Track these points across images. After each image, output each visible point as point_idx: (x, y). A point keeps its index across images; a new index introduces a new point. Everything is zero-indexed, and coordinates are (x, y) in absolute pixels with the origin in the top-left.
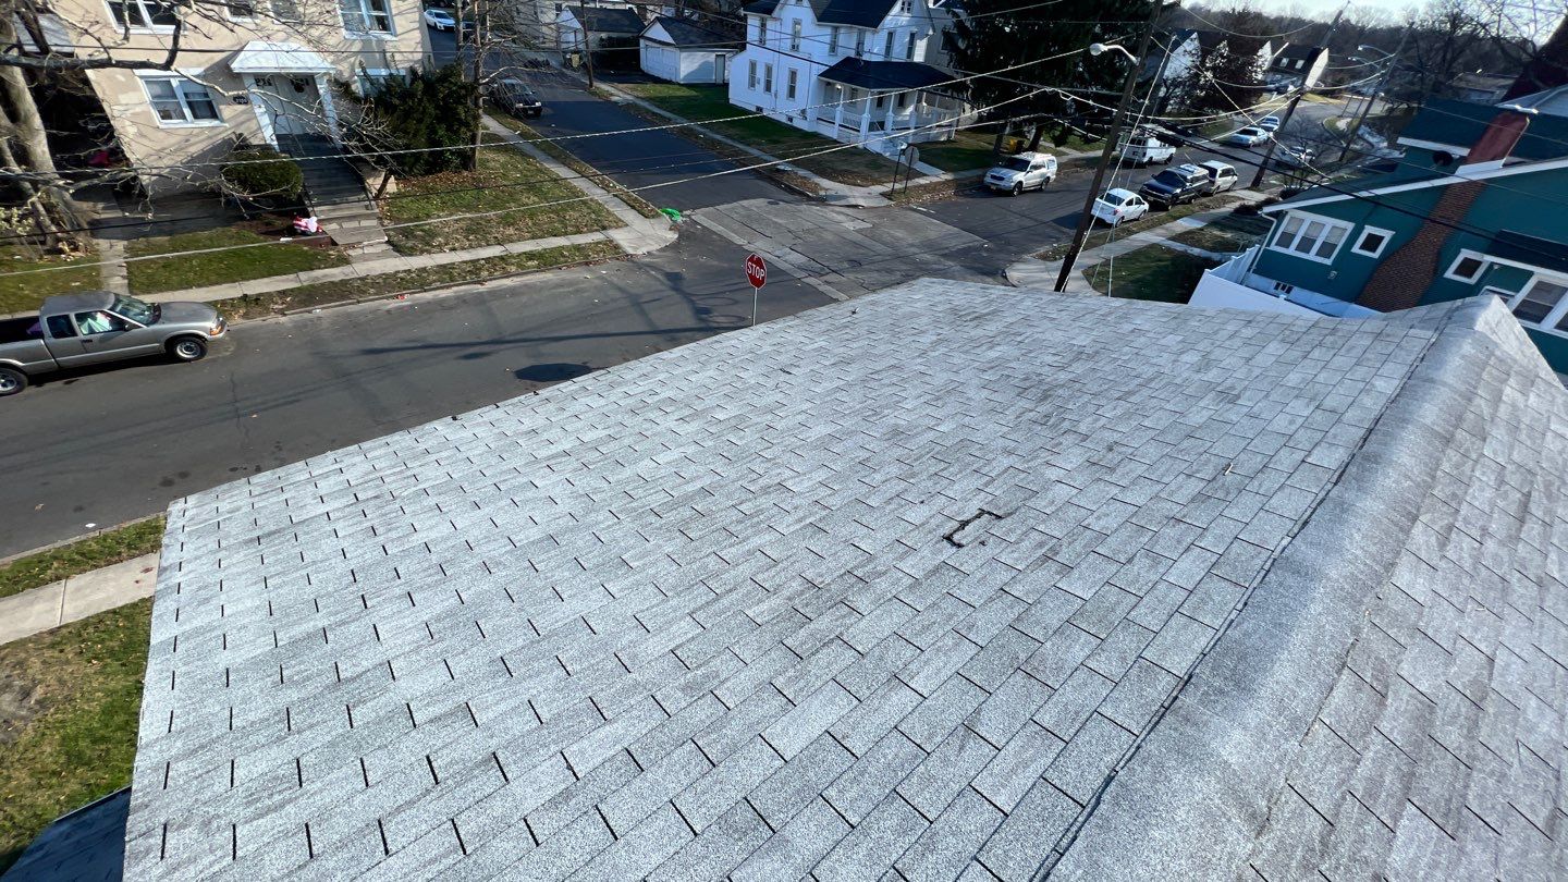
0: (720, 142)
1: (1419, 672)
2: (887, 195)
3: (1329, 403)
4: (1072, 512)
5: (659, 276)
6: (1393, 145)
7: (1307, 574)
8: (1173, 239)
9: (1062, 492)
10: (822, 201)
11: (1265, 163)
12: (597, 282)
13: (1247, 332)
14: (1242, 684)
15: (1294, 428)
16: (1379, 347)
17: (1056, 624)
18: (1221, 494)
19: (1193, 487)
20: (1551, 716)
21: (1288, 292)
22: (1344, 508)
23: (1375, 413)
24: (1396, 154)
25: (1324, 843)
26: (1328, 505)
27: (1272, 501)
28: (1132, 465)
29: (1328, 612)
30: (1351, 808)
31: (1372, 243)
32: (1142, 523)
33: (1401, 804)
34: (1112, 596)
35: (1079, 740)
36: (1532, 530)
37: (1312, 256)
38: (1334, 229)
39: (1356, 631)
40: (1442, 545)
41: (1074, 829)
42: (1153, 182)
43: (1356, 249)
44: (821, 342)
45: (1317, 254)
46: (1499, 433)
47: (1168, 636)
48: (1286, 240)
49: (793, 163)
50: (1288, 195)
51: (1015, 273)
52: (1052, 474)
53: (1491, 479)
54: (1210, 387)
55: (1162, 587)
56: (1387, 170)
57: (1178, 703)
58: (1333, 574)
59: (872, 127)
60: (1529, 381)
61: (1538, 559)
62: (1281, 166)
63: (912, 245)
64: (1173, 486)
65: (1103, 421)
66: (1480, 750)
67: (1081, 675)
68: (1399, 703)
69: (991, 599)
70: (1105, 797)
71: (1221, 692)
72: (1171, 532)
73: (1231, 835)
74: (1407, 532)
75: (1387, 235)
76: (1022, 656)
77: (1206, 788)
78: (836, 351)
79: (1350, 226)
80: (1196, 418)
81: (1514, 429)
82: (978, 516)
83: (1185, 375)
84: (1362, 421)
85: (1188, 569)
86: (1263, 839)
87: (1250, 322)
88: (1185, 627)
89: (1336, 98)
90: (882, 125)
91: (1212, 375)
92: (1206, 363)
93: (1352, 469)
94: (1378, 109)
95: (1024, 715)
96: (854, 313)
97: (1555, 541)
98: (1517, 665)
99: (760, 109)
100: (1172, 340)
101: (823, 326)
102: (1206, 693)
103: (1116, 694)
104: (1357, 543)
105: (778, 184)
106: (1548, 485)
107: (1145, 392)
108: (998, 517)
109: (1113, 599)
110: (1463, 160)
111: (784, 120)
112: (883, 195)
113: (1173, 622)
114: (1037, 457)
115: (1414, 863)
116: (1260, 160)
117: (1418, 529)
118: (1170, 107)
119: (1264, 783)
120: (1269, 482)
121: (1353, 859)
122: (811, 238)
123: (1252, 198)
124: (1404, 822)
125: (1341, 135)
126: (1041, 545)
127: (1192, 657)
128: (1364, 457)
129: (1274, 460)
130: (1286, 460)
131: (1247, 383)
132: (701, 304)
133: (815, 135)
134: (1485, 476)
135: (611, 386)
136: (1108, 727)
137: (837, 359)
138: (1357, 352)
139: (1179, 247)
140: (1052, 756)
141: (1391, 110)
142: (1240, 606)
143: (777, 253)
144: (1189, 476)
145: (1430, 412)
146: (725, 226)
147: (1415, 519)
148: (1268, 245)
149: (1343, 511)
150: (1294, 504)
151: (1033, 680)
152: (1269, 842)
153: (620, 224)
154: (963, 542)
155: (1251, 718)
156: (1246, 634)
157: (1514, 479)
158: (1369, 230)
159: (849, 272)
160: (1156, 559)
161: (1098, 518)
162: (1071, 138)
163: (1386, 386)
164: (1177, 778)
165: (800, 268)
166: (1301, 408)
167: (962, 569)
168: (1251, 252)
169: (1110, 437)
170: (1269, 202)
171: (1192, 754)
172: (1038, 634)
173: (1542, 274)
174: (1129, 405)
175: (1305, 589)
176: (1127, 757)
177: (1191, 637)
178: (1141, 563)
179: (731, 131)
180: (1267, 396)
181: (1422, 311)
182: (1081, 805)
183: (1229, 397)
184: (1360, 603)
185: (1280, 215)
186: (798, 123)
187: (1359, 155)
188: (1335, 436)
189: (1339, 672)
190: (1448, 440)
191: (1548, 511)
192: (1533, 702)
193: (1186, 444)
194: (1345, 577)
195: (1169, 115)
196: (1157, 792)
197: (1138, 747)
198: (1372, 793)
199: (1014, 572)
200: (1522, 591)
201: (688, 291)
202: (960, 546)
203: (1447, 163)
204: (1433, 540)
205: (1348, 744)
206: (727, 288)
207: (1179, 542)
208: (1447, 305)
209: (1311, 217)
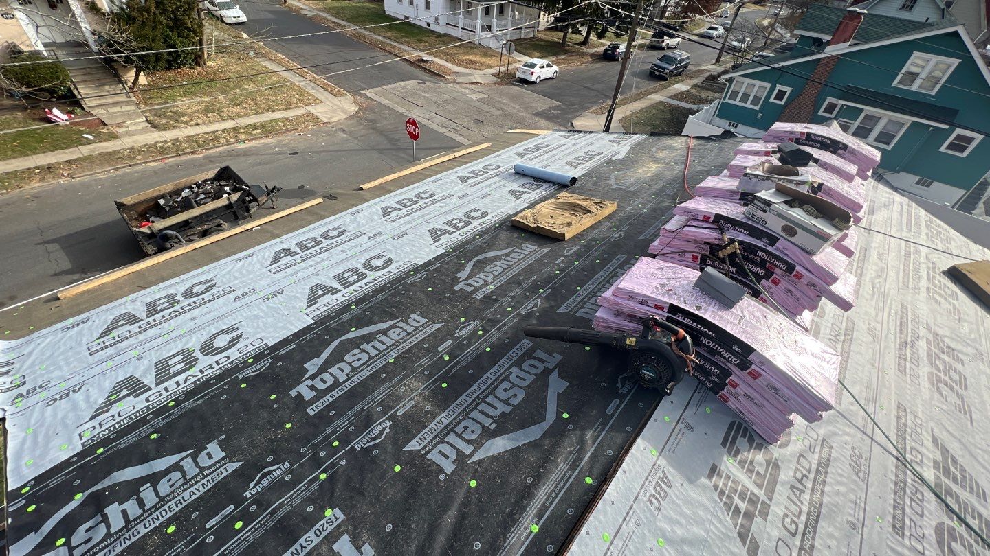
0: (381, 42)
2: (497, 75)
5: (348, 137)
8: (671, 97)
10: (454, 80)
11: (723, 48)
21: (736, 127)
24: (794, 41)
31: (780, 95)
37: (748, 105)
38: (759, 87)
43: (772, 100)
45: (751, 104)
48: (734, 95)
49: (431, 54)
50: (735, 68)
51: (579, 123)
56: (789, 51)
59: (483, 29)
62: (733, 49)
63: (514, 108)
75: (788, 90)
79: (768, 85)
89: (762, 6)
90: (489, 27)
94: (786, 12)
99: (406, 18)
105: (424, 69)
110: (828, 43)
111: (424, 25)
112: (493, 75)
122: (449, 106)
123: (717, 69)
125: (764, 29)
133: (446, 35)
139: (675, 102)
141: (793, 13)
143: (427, 117)
146: (391, 100)
153: (317, 101)
158: (779, 87)
159: (475, 128)
165: (443, 127)
168: (715, 103)
173: (868, 110)
179: (389, 34)
186: (433, 27)
203: (820, 45)
209: (747, 81)
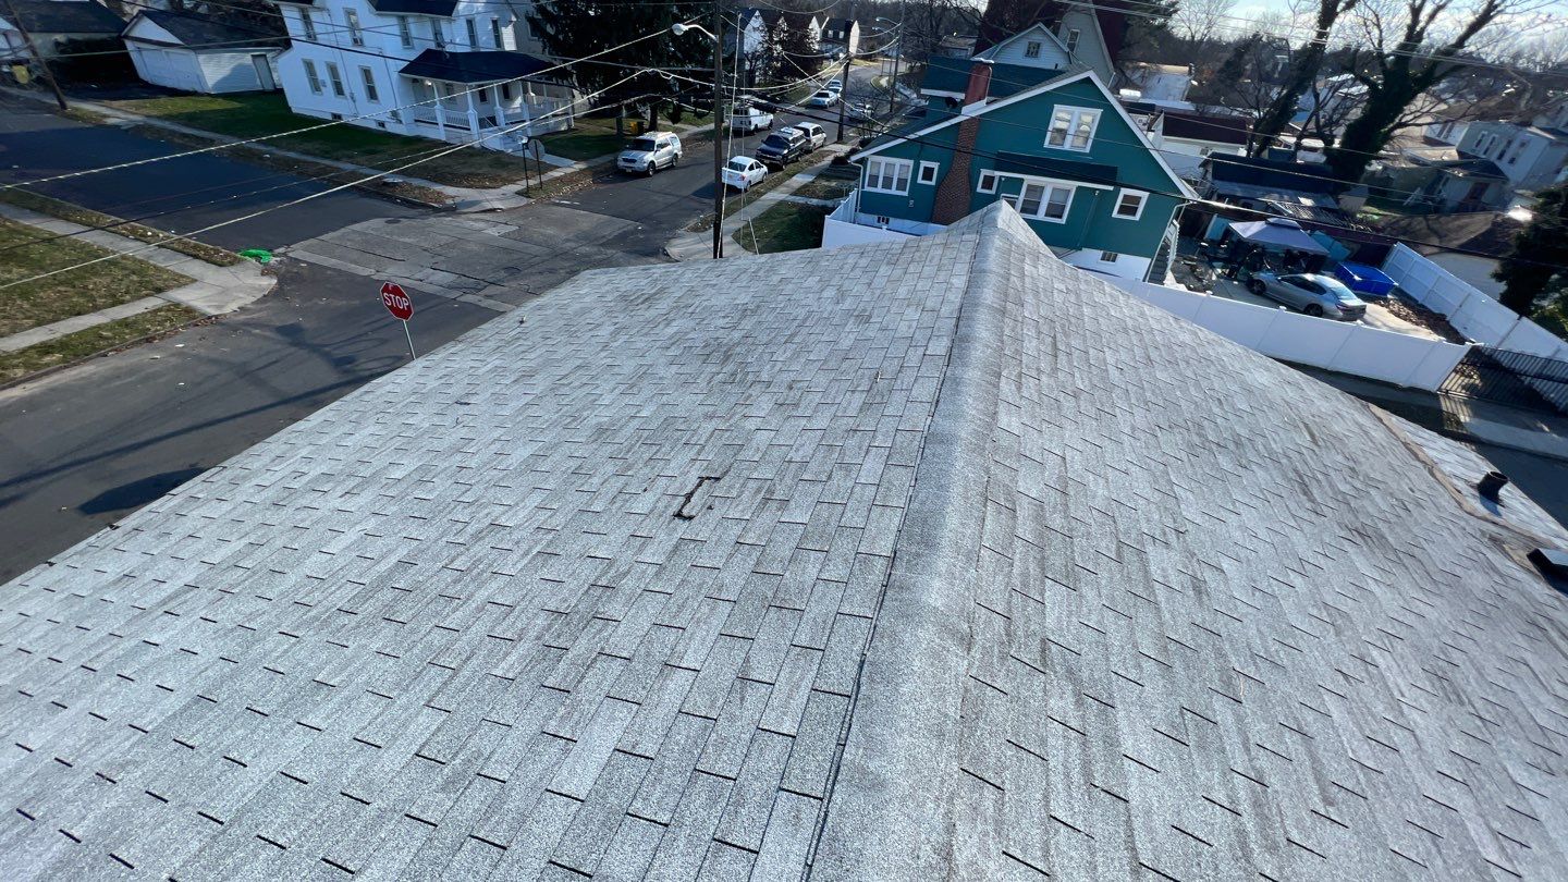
0: (297, 161)
1: (1030, 485)
2: (525, 193)
3: (929, 304)
4: (776, 453)
5: (268, 334)
6: (921, 96)
7: (946, 440)
8: (794, 194)
9: (763, 438)
10: (452, 210)
11: (841, 119)
12: (174, 360)
13: (863, 262)
14: (929, 543)
15: (912, 330)
16: (948, 252)
17: (788, 554)
18: (878, 399)
19: (858, 399)
20: (1101, 482)
21: (887, 223)
22: (957, 381)
23: (957, 306)
24: (924, 103)
25: (1008, 635)
26: (948, 384)
27: (913, 392)
28: (811, 397)
29: (969, 463)
30: (1017, 599)
31: (928, 173)
32: (830, 442)
33: (1043, 582)
34: (824, 511)
35: (832, 644)
36: (1062, 358)
37: (894, 191)
38: (901, 166)
39: (987, 470)
40: (1019, 389)
41: (847, 719)
42: (764, 146)
43: (920, 181)
44: (494, 361)
45: (897, 189)
46: (1029, 298)
47: (872, 527)
48: (874, 180)
49: (402, 173)
50: (865, 144)
51: (674, 249)
52: (751, 425)
53: (1033, 333)
54: (849, 313)
55: (858, 489)
56: (921, 116)
57: (893, 577)
58: (963, 435)
59: (482, 124)
60: (1036, 257)
61: (1069, 377)
62: (854, 121)
63: (568, 240)
64: (844, 404)
65: (779, 365)
66: (1074, 523)
67: (820, 587)
68: (1025, 511)
69: (731, 555)
70: (863, 679)
71: (918, 555)
72: (852, 442)
73: (953, 661)
74: (997, 386)
75: (935, 165)
76: (770, 594)
77: (927, 634)
78: (515, 366)
79: (911, 163)
80: (846, 343)
81: (1036, 293)
82: (700, 485)
83: (829, 309)
84: (951, 314)
85: (871, 468)
86: (972, 653)
87: (863, 253)
88: (882, 514)
89: (873, 61)
90: (493, 121)
91: (847, 304)
92: (841, 296)
93: (955, 351)
94: (903, 68)
95: (784, 644)
96: (522, 322)
97: (1075, 364)
98: (1078, 457)
99: (337, 117)
100: (812, 281)
101: (492, 344)
102: (909, 561)
103: (848, 591)
104: (971, 405)
105: (391, 199)
106: (1063, 326)
107: (804, 331)
108: (717, 479)
109: (826, 514)
110: (963, 103)
111: (374, 126)
112: (519, 193)
113: (873, 515)
114: (734, 414)
115: (1059, 619)
116: (837, 118)
117: (1003, 380)
118: (757, 79)
119: (962, 610)
120: (907, 378)
121: (1027, 636)
122: (454, 253)
123: (842, 149)
124: (1047, 594)
125: (885, 91)
126: (758, 490)
127: (892, 537)
128: (960, 340)
129: (906, 359)
130: (914, 357)
131: (872, 303)
132: (339, 353)
133: (418, 139)
134: (1030, 332)
135: (234, 483)
136: (850, 622)
137: (517, 375)
138: (936, 261)
139: (800, 200)
140: (815, 668)
141: (911, 68)
142: (913, 482)
143: (418, 276)
144: (853, 392)
145: (989, 295)
146: (339, 258)
147: (999, 375)
148: (863, 187)
149: (958, 384)
150: (925, 390)
151: (784, 611)
152: (976, 653)
153: (182, 281)
154: (693, 513)
155: (942, 566)
156: (923, 503)
157: (1045, 329)
158: (924, 164)
159: (508, 281)
160: (846, 467)
161: (797, 450)
162: (684, 115)
163: (960, 282)
164: (907, 638)
165: (450, 287)
166: (912, 314)
167: (698, 538)
168: (853, 194)
169: (787, 378)
170: (853, 152)
171: (911, 614)
172: (776, 568)
173: (1029, 179)
174: (795, 346)
175: (950, 453)
176: (869, 639)
177: (887, 521)
178: (838, 475)
179: (308, 146)
180: (888, 311)
181: (966, 220)
182: (848, 696)
183: (864, 318)
184: (984, 449)
185: (863, 161)
186: (392, 128)
187: (902, 106)
188: (939, 329)
189: (985, 506)
190: (1003, 312)
191: (1068, 345)
192: (1091, 477)
193: (844, 366)
194: (971, 434)
195: (759, 85)
196: (897, 657)
197: (875, 627)
198: (1025, 584)
199: (744, 523)
200: (1068, 404)
201: (317, 341)
202: (691, 518)
203: (955, 106)
204: (1013, 387)
205: (1004, 556)
206: (367, 328)
207: (860, 448)
208: (979, 213)
209: (884, 160)
